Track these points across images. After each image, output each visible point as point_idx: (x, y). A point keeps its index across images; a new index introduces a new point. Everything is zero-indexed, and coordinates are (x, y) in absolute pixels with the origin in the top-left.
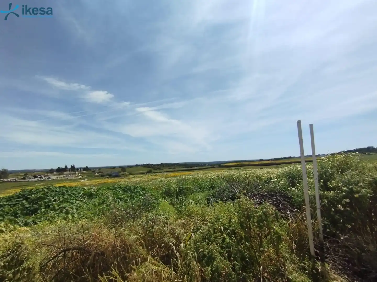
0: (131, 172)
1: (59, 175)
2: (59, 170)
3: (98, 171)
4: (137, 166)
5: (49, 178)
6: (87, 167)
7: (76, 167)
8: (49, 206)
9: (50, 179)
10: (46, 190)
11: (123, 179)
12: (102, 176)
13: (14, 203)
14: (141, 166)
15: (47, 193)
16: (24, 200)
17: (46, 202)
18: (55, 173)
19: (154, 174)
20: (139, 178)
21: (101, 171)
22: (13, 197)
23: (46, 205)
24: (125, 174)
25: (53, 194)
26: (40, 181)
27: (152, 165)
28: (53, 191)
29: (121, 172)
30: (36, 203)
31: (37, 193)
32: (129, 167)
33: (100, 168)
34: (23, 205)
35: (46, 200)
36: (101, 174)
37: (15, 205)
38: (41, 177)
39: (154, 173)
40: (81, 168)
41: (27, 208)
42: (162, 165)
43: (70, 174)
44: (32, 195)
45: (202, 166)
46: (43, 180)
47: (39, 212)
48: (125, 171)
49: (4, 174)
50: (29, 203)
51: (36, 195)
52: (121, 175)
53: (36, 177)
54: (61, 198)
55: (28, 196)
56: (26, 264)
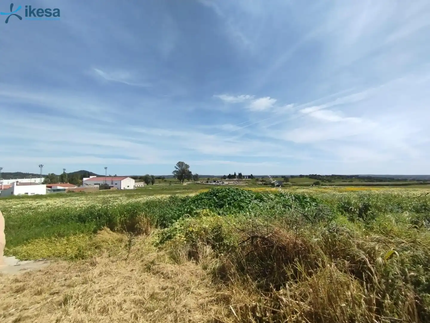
0: (295, 183)
1: (230, 181)
2: (230, 177)
3: (261, 180)
4: (301, 176)
5: (223, 183)
6: (252, 175)
7: (243, 174)
8: (230, 203)
9: (224, 184)
10: (227, 190)
11: (287, 189)
12: (265, 184)
13: (209, 198)
14: (307, 176)
15: (229, 193)
16: (214, 196)
17: (228, 200)
18: (227, 179)
19: (324, 187)
20: (305, 190)
21: (264, 179)
22: (208, 193)
23: (229, 202)
24: (288, 184)
25: (233, 194)
26: (217, 185)
27: (319, 176)
28: (232, 192)
29: (283, 182)
30: (222, 200)
31: (222, 192)
32: (292, 177)
33: (263, 177)
34: (214, 200)
35: (229, 199)
36: (264, 183)
37: (209, 199)
38: (218, 182)
39: (322, 185)
40: (246, 176)
41: (217, 202)
42: (333, 176)
43: (238, 181)
44: (219, 193)
45: (398, 180)
46: (219, 184)
47: (225, 207)
48: (288, 182)
49: (196, 177)
50: (218, 199)
51: (221, 194)
52: (284, 185)
53: (215, 182)
54: (238, 198)
55: (216, 194)
56: (225, 241)
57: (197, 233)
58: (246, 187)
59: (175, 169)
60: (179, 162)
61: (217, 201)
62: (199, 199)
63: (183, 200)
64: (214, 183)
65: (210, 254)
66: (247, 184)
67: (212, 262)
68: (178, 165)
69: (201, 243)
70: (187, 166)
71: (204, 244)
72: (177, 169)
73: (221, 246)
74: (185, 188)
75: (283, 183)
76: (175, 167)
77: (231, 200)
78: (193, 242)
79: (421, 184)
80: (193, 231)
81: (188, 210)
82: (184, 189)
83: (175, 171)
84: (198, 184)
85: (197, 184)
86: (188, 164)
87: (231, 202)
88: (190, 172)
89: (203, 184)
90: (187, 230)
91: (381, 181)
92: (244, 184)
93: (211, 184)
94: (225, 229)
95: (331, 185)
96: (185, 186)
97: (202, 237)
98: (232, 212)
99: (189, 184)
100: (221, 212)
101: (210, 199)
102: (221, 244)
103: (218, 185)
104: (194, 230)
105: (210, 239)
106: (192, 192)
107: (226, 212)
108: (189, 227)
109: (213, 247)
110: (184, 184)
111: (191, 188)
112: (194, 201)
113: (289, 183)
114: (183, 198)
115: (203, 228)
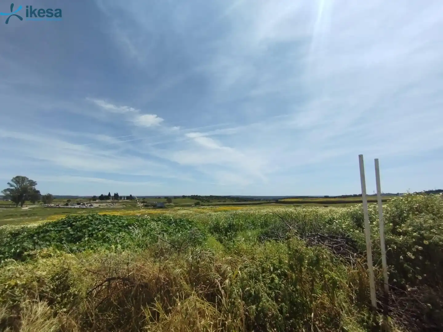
0: (177, 203)
1: (102, 203)
2: (102, 198)
3: (142, 201)
4: (184, 197)
5: (91, 205)
6: (131, 196)
7: (120, 195)
8: (92, 234)
9: (92, 207)
10: (90, 218)
11: (168, 210)
12: (146, 206)
13: (59, 229)
14: (189, 197)
15: (92, 221)
16: (68, 226)
17: (89, 231)
18: (97, 201)
19: (202, 207)
20: (185, 210)
21: (145, 200)
22: (58, 223)
23: (90, 233)
24: (171, 205)
25: (97, 222)
26: (82, 208)
27: (200, 196)
28: (97, 219)
29: (166, 203)
30: (80, 231)
31: (82, 220)
32: (175, 197)
33: (144, 198)
34: (68, 232)
35: (90, 229)
36: (145, 204)
37: (60, 231)
38: (84, 204)
39: (202, 205)
40: (124, 197)
41: (72, 235)
42: (211, 197)
43: (113, 203)
44: (76, 222)
45: (256, 200)
46: (85, 207)
47: (83, 240)
48: (171, 202)
49: (48, 198)
50: (74, 231)
51: (80, 222)
52: (166, 206)
53: (79, 204)
54: (104, 227)
55: (72, 223)
56: (72, 290)
57: (24, 286)
58: (123, 210)
59: (8, 187)
60: (17, 177)
61: (72, 233)
62: (42, 232)
63: (14, 234)
64: (78, 206)
65: (44, 314)
66: (124, 206)
67: (43, 327)
68: (14, 181)
69: (29, 302)
70: (33, 183)
71: (33, 302)
72: (11, 186)
73: (65, 298)
74: (25, 214)
75: (165, 204)
76: (9, 183)
77: (94, 230)
78: (14, 301)
79: (268, 203)
80: (16, 285)
81: (18, 251)
82: (22, 215)
83: (8, 190)
84: (52, 207)
85: (48, 207)
86: (34, 180)
87: (94, 232)
88: (38, 192)
89: (59, 207)
90: (5, 285)
91: (245, 201)
92: (121, 207)
93: (73, 207)
94: (73, 272)
95: (209, 205)
96: (26, 211)
97: (32, 291)
98: (91, 247)
99: (34, 208)
100: (75, 248)
101: (62, 230)
102: (65, 295)
104: (18, 282)
105: (46, 292)
106: (30, 221)
107: (83, 247)
108: (10, 278)
109: (51, 302)
110: (23, 208)
111: (37, 214)
112: (31, 235)
113: (172, 204)
114: (14, 230)
115: (36, 277)
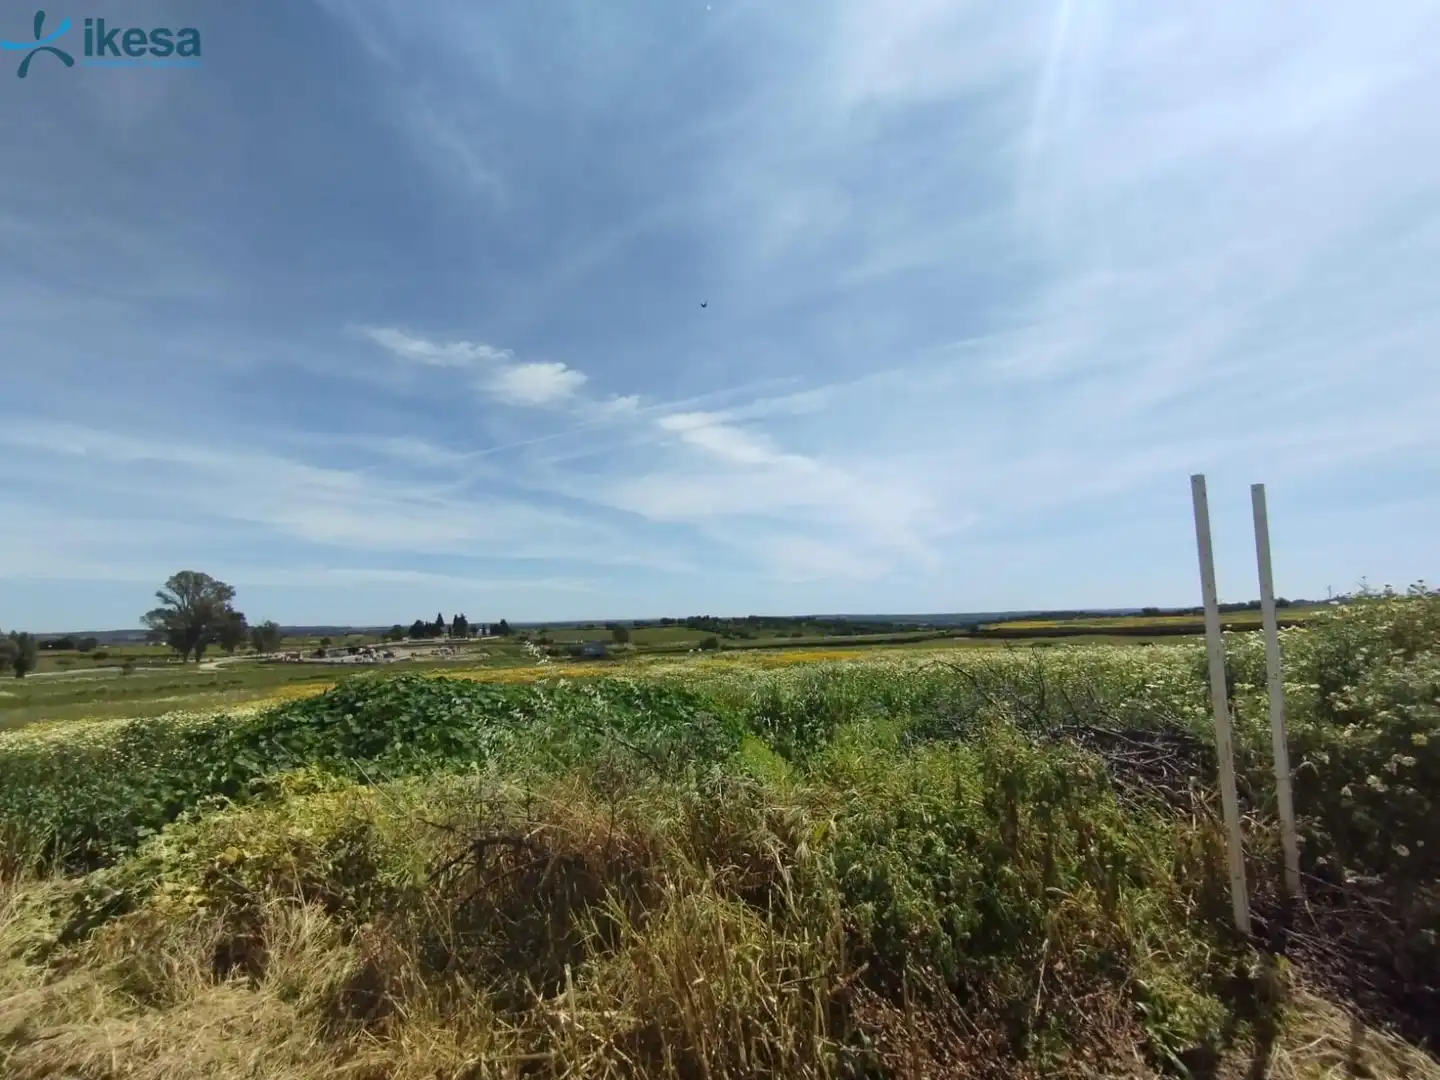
0: (646, 644)
1: (419, 646)
2: (420, 631)
4: (666, 622)
5: (390, 655)
6: (503, 622)
7: (470, 620)
8: (413, 734)
9: (392, 660)
10: (402, 688)
11: (618, 666)
12: (550, 653)
13: (324, 720)
14: (681, 622)
15: (407, 695)
16: (346, 712)
17: (404, 724)
18: (406, 640)
19: (726, 653)
20: (672, 665)
21: (548, 636)
22: (318, 702)
23: (406, 730)
24: (626, 649)
25: (423, 700)
26: (364, 664)
27: (716, 620)
28: (421, 691)
29: (610, 643)
30: (380, 725)
31: (380, 694)
32: (639, 625)
33: (544, 628)
34: (345, 727)
35: (405, 718)
36: (547, 647)
37: (324, 726)
38: (368, 652)
39: (726, 649)
40: (484, 627)
41: (357, 736)
42: (753, 621)
43: (449, 644)
44: (365, 700)
45: (901, 630)
46: (371, 660)
47: (388, 749)
48: (627, 641)
49: (269, 637)
50: (360, 723)
51: (377, 701)
52: (611, 653)
53: (353, 651)
54: (443, 713)
55: (355, 702)
56: (382, 877)
57: (262, 865)
58: (482, 667)
61: (357, 730)
62: (279, 729)
64: (350, 658)
65: (317, 936)
66: (486, 655)
67: (322, 965)
68: (175, 585)
69: (280, 902)
70: (224, 592)
71: (289, 903)
72: (167, 601)
73: (366, 897)
74: (211, 684)
75: (608, 647)
77: (414, 721)
78: (241, 902)
80: (241, 861)
81: (224, 778)
82: (202, 687)
84: (280, 661)
85: (269, 662)
86: (227, 583)
87: (415, 729)
88: (240, 616)
89: (300, 662)
90: (213, 862)
92: (475, 657)
93: (337, 660)
94: (383, 831)
95: (746, 648)
96: (211, 674)
97: (284, 877)
98: (415, 767)
99: (229, 666)
100: (369, 771)
101: (329, 724)
102: (366, 889)
103: (369, 664)
104: (247, 854)
105: (319, 880)
106: (244, 700)
107: (393, 767)
108: (223, 846)
109: (333, 907)
110: (204, 666)
111: (241, 682)
112: (251, 737)
113: (630, 646)
115: (289, 841)
